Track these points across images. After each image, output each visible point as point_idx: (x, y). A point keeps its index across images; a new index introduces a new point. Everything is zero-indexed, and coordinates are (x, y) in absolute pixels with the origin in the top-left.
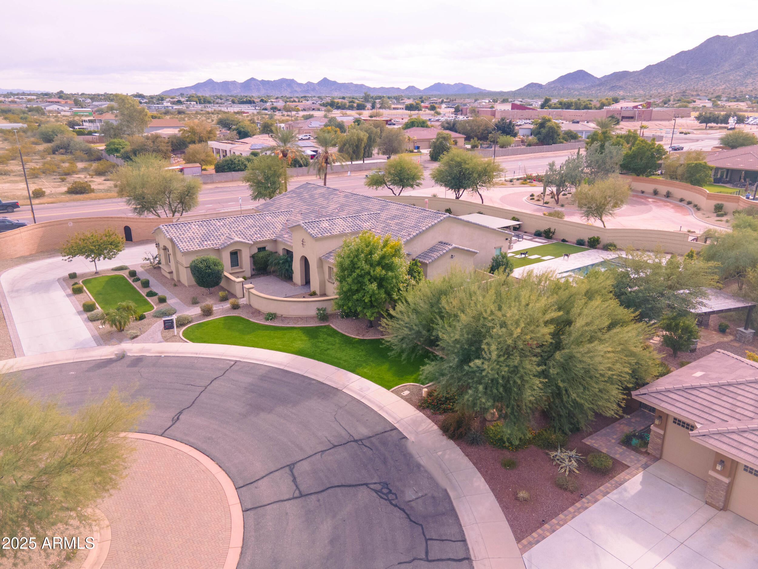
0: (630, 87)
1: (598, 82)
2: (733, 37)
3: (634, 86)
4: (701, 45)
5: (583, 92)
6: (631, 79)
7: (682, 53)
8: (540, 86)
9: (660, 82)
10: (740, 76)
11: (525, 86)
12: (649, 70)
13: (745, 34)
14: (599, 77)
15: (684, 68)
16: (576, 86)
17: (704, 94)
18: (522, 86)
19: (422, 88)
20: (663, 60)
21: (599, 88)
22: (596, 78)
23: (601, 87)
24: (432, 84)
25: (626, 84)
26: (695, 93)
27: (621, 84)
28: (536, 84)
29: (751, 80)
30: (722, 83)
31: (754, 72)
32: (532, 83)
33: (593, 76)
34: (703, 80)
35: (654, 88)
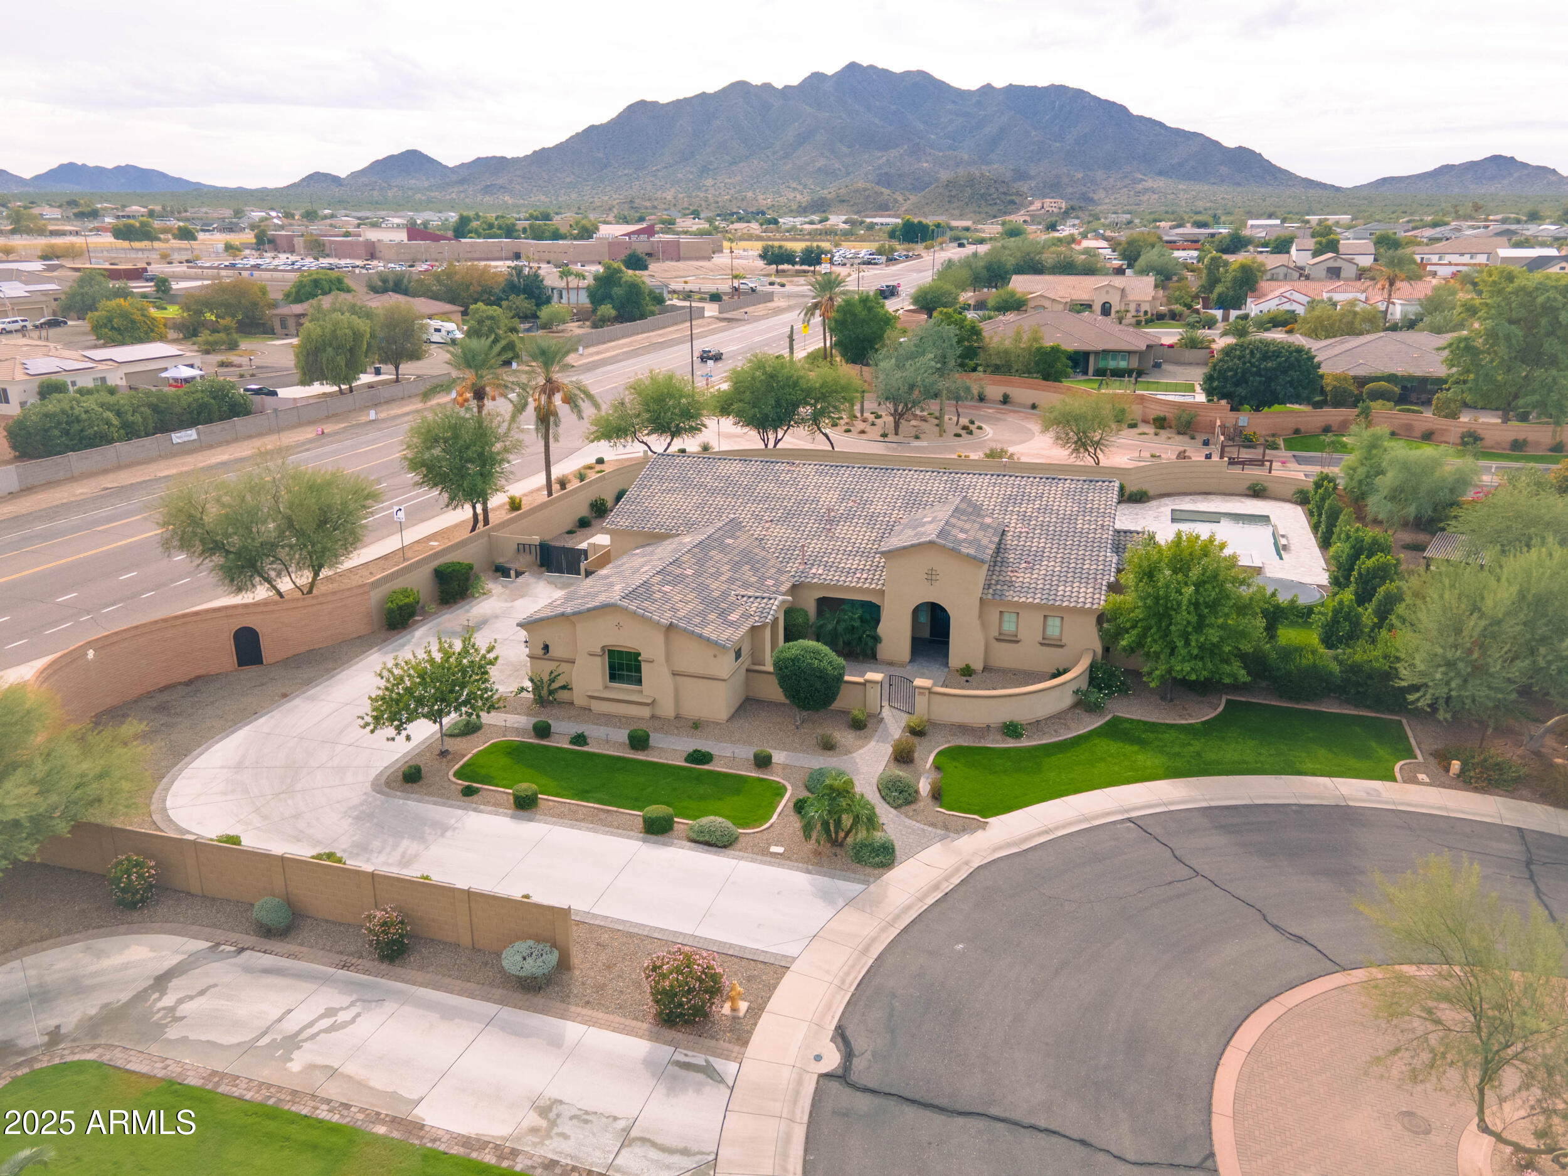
0: (518, 187)
1: (454, 178)
2: (668, 104)
3: (525, 185)
4: (620, 116)
5: (433, 194)
6: (518, 173)
7: (592, 128)
8: (335, 180)
9: (568, 180)
10: (692, 173)
11: (303, 180)
12: (541, 157)
13: (685, 99)
14: (451, 165)
15: (601, 155)
16: (413, 181)
17: (663, 206)
18: (296, 180)
19: (27, 175)
20: (563, 140)
21: (461, 189)
22: (446, 167)
23: (466, 186)
24: (55, 165)
25: (511, 182)
26: (648, 204)
27: (501, 181)
28: (326, 175)
29: (709, 182)
30: (668, 186)
31: (711, 167)
32: (317, 173)
33: (440, 164)
34: (637, 179)
35: (563, 191)
